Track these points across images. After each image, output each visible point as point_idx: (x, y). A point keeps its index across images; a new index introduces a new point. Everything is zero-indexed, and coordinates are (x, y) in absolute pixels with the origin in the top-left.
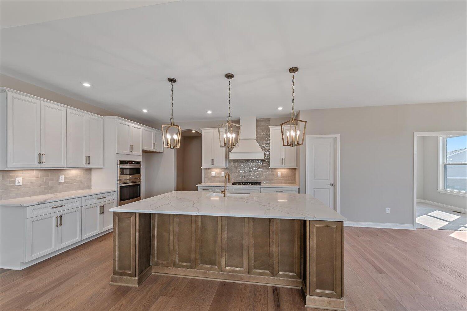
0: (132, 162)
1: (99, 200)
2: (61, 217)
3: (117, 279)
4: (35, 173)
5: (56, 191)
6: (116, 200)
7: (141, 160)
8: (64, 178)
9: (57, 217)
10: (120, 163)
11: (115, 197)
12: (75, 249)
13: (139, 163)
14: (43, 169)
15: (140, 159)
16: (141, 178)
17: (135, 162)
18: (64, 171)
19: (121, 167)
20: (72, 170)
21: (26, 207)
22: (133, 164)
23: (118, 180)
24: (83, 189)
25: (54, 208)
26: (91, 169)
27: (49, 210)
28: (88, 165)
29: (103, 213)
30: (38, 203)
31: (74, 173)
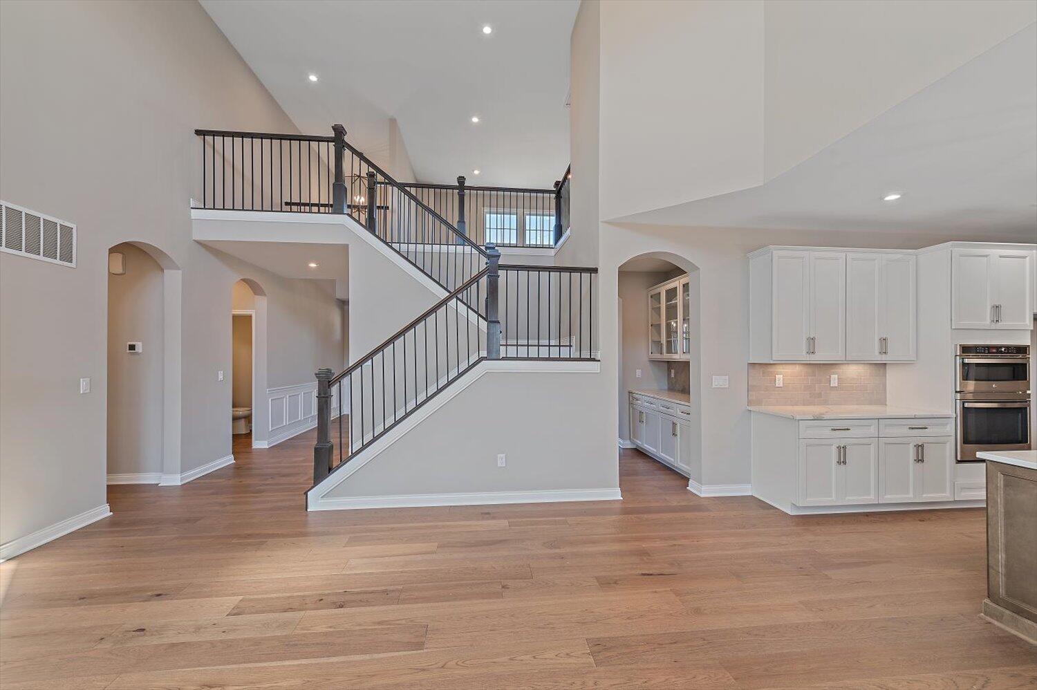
0: (998, 348)
1: (914, 430)
2: (844, 448)
3: (1003, 616)
4: (798, 368)
5: (825, 403)
6: (953, 438)
7: (1029, 341)
8: (838, 378)
9: (839, 448)
10: (963, 353)
11: (951, 430)
12: (867, 515)
13: (1023, 350)
14: (809, 362)
15: (1025, 340)
16: (1028, 392)
17: (1008, 348)
18: (837, 366)
19: (966, 361)
20: (850, 366)
21: (799, 420)
22: (1001, 352)
23: (956, 392)
24: (871, 403)
25: (835, 430)
26: (885, 364)
27: (827, 432)
28: (884, 356)
29: (922, 461)
30: (812, 418)
31: (852, 371)
